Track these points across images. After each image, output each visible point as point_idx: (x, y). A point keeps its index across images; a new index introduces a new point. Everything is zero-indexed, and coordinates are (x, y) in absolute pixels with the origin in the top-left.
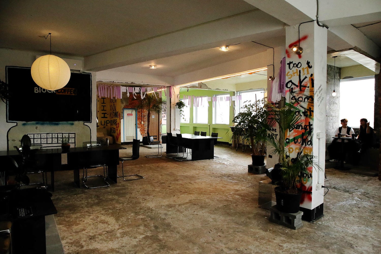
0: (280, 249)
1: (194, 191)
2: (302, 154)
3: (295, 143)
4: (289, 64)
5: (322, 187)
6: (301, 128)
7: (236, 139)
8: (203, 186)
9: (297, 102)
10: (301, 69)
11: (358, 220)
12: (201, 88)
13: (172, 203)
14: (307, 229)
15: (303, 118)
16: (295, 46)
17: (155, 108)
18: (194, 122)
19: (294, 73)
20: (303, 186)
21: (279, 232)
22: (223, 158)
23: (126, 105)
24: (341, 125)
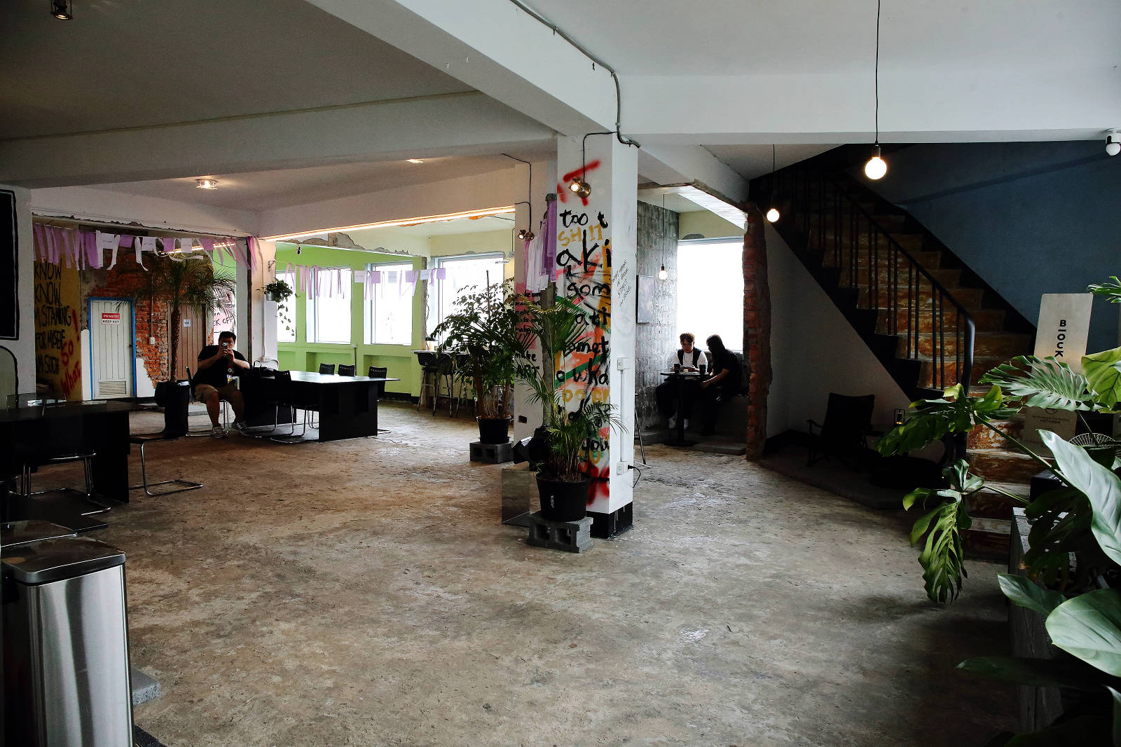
0: (549, 583)
1: (348, 506)
2: (590, 403)
3: (576, 380)
4: (564, 215)
5: (630, 467)
6: (586, 347)
7: (431, 385)
8: (365, 494)
9: (580, 295)
10: (586, 227)
11: (694, 528)
12: (335, 246)
13: (300, 531)
14: (602, 550)
15: (591, 328)
16: (576, 181)
17: (195, 297)
18: (310, 339)
19: (573, 236)
20: (591, 467)
21: (548, 559)
22: (402, 432)
23: (97, 286)
24: (680, 347)
